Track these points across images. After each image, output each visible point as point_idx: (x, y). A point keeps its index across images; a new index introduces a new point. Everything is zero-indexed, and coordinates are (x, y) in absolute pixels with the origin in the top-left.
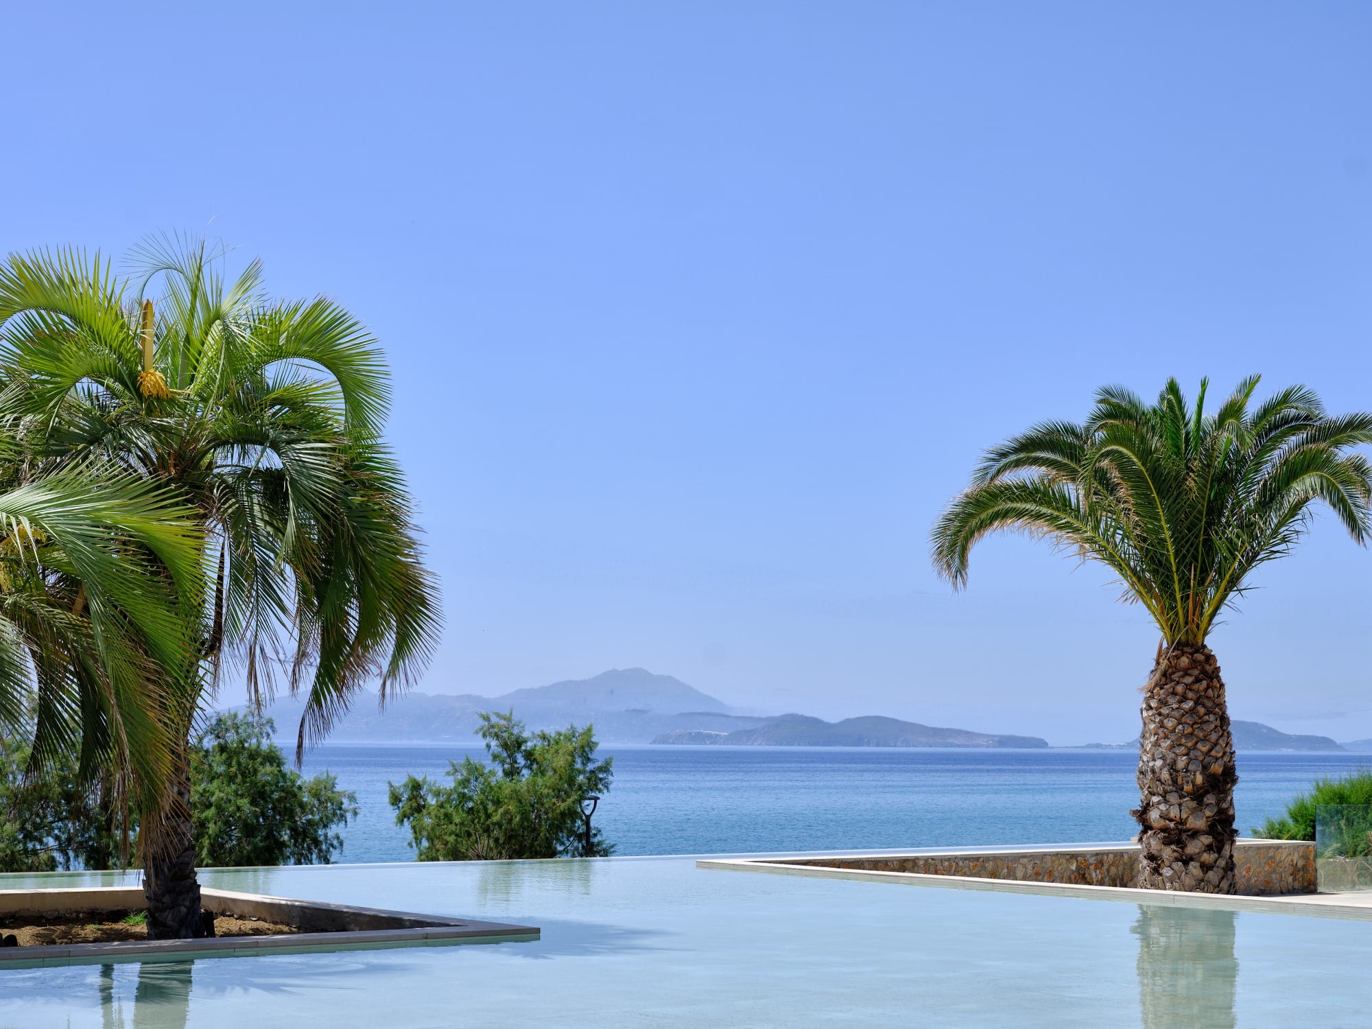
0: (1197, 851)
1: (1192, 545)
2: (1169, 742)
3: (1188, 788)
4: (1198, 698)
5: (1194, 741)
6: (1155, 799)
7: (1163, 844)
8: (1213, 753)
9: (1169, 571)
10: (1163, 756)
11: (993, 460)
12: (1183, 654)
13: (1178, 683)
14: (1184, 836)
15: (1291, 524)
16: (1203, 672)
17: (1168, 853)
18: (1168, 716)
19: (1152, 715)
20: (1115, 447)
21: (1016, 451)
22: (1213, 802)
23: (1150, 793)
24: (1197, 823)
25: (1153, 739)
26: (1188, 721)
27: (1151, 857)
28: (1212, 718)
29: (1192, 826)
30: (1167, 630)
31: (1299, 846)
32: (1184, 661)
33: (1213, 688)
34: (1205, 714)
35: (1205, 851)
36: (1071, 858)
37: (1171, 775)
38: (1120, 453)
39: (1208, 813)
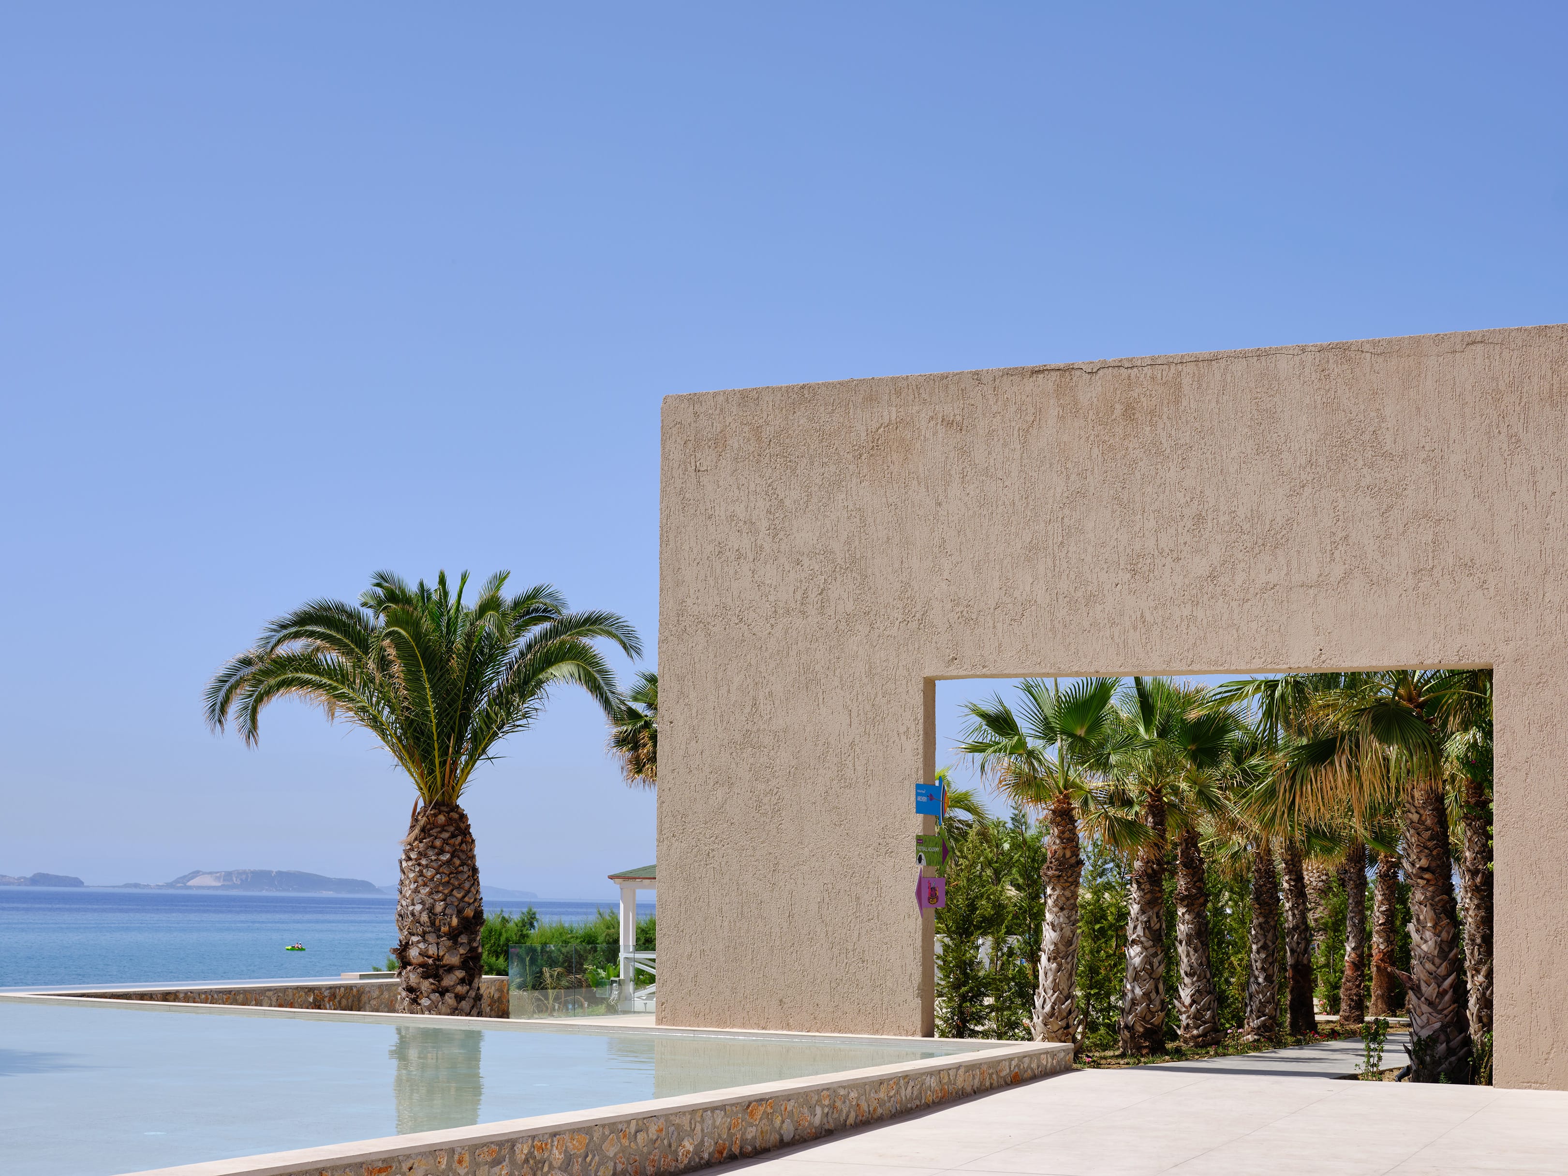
0: (452, 983)
1: (451, 719)
2: (428, 889)
3: (445, 929)
4: (454, 851)
5: (450, 889)
6: (415, 939)
7: (422, 977)
8: (466, 899)
9: (429, 739)
10: (423, 902)
11: (275, 630)
12: (440, 812)
13: (436, 838)
14: (441, 971)
15: (531, 702)
16: (458, 828)
17: (426, 985)
18: (427, 866)
19: (412, 866)
20: (396, 629)
21: (294, 624)
22: (466, 941)
23: (410, 933)
24: (453, 959)
25: (413, 886)
26: (445, 871)
27: (410, 989)
28: (466, 869)
29: (448, 962)
30: (425, 791)
31: (495, 980)
32: (441, 819)
33: (466, 843)
34: (460, 866)
35: (458, 984)
36: (309, 991)
37: (429, 917)
38: (399, 633)
39: (462, 951)
